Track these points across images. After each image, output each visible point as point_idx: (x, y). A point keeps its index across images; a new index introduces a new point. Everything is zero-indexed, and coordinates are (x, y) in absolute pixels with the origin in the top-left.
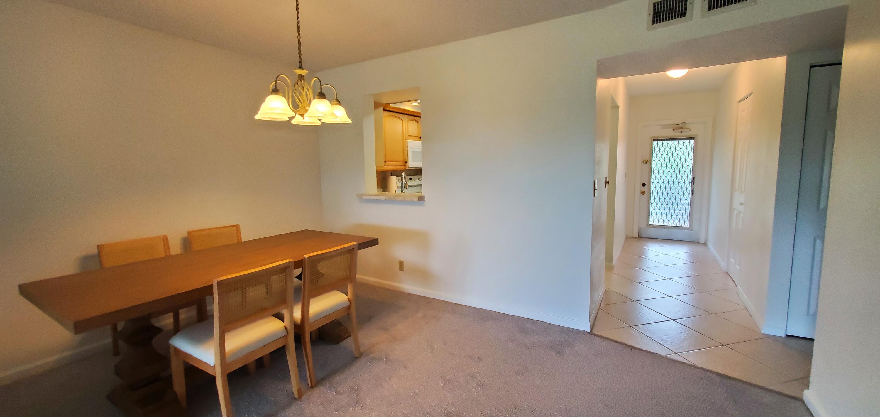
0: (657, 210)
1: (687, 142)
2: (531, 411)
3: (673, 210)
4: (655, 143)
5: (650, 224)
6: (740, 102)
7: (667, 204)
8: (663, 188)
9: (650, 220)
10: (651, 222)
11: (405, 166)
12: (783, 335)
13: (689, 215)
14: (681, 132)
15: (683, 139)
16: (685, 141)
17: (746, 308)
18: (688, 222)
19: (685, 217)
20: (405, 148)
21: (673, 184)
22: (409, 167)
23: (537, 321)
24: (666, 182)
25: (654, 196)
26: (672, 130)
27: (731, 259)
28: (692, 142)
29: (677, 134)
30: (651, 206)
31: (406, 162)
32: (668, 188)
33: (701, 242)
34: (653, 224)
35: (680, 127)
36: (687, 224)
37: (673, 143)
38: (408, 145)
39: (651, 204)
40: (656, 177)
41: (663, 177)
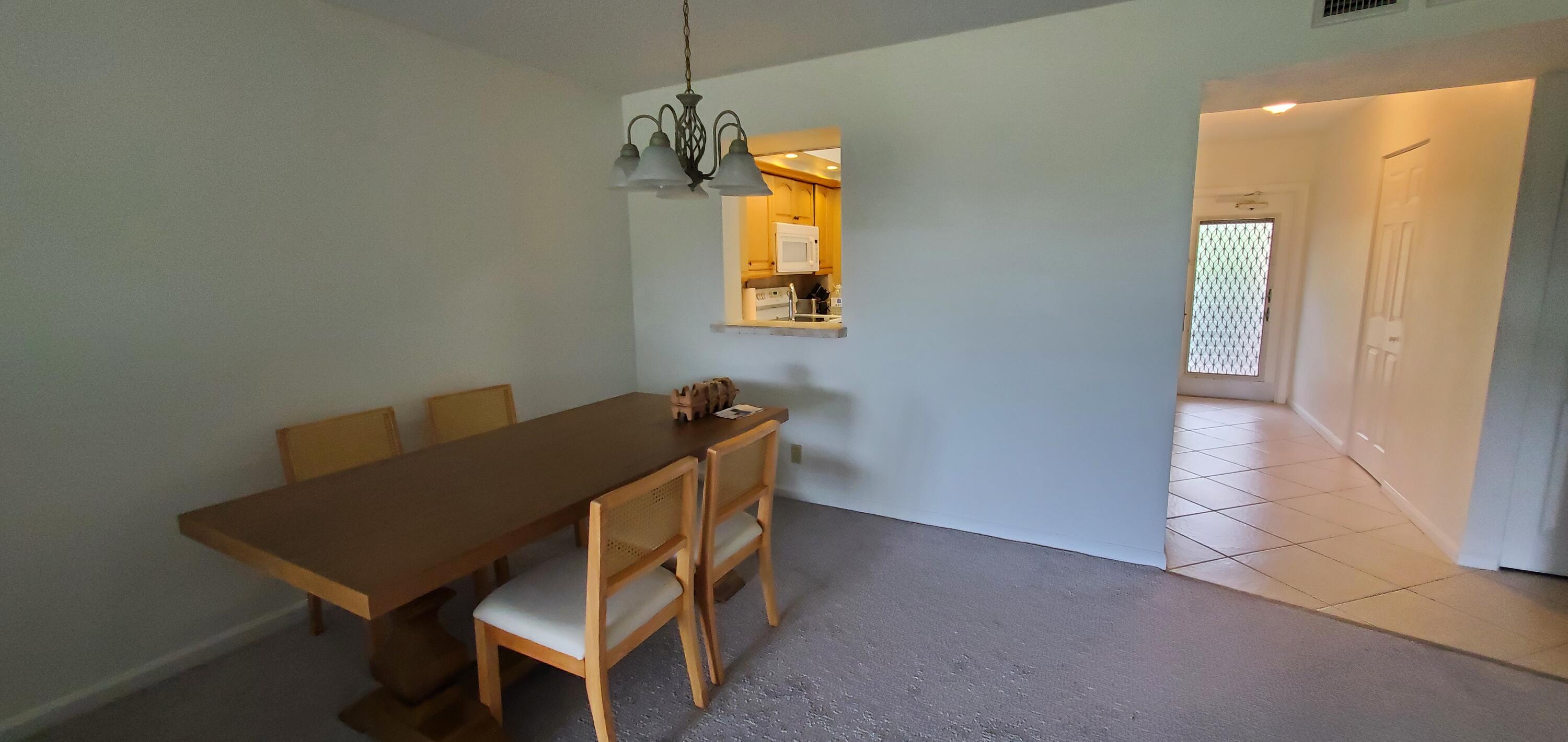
0: (1202, 346)
1: (1260, 226)
2: (1132, 718)
3: (1222, 346)
4: (1203, 228)
5: (1189, 371)
6: (1387, 157)
7: (1221, 337)
8: (1214, 308)
9: (1189, 364)
10: (1191, 367)
11: (771, 270)
12: (1495, 568)
13: (1258, 356)
14: (1252, 209)
15: (1253, 222)
16: (1257, 224)
17: (1410, 521)
18: (1257, 368)
19: (1252, 358)
20: (771, 236)
21: (1232, 301)
22: (779, 271)
23: (1065, 550)
24: (1220, 298)
25: (1197, 322)
26: (1236, 205)
27: (1358, 433)
28: (1269, 226)
29: (1243, 212)
30: (1192, 338)
31: (773, 263)
32: (1224, 308)
33: (1279, 402)
34: (1195, 371)
35: (1249, 200)
36: (1255, 371)
37: (1236, 229)
38: (778, 232)
39: (1191, 335)
40: (1202, 288)
41: (1216, 288)
